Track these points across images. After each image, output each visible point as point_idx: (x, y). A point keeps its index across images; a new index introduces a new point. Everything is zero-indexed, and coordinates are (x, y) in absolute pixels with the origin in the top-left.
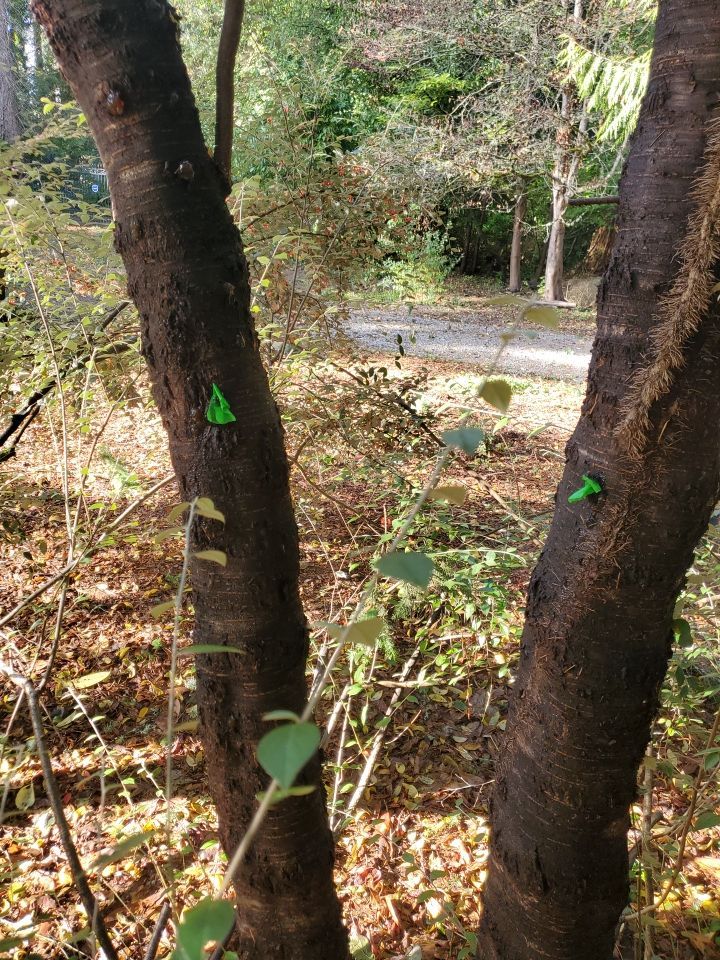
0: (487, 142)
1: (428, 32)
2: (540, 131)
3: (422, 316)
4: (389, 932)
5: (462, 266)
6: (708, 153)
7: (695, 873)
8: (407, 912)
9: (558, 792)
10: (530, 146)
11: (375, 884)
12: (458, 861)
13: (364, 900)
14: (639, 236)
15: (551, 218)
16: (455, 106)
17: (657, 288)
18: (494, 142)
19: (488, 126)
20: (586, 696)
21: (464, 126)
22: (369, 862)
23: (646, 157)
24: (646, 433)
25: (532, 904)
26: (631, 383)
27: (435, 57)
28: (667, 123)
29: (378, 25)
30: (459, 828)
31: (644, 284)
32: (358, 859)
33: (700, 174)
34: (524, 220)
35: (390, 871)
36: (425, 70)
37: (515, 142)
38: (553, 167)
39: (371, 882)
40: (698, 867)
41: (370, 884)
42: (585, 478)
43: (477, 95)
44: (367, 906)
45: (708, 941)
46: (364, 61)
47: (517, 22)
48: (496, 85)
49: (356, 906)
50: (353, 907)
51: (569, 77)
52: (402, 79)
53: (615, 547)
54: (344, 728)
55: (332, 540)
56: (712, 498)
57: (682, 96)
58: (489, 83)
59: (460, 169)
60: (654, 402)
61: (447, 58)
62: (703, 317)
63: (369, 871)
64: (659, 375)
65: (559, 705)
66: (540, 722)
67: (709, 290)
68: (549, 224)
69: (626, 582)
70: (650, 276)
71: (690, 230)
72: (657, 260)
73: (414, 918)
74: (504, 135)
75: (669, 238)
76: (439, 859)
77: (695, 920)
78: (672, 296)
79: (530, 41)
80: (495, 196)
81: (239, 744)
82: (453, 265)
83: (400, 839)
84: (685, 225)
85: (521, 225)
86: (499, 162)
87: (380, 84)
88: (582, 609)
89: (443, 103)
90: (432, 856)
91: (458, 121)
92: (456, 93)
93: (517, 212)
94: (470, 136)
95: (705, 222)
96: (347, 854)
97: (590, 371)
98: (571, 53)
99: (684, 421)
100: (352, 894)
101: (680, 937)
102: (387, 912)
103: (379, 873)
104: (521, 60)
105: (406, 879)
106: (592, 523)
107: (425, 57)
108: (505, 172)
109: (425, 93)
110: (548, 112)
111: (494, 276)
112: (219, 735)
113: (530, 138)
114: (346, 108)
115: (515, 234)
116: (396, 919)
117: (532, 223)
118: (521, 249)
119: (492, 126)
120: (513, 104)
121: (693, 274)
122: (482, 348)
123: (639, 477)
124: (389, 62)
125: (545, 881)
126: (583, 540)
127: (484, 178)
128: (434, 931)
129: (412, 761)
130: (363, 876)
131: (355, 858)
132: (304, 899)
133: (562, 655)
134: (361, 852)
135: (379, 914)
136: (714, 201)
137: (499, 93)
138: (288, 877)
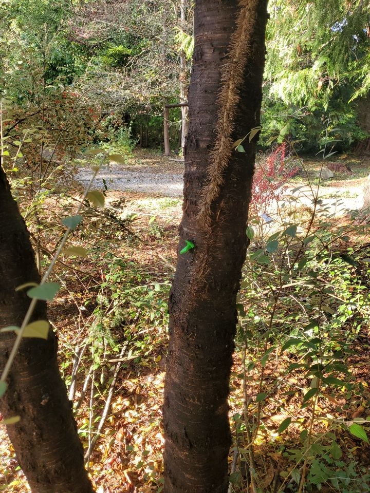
0: (146, 81)
1: (109, 24)
2: (171, 75)
3: (122, 170)
4: (127, 489)
5: (141, 144)
6: (223, 81)
7: (271, 424)
8: (135, 476)
9: (192, 397)
10: (167, 82)
11: (118, 466)
12: (160, 444)
13: (113, 476)
14: (198, 122)
15: (181, 118)
16: (128, 62)
17: (208, 147)
18: (149, 81)
19: (146, 73)
20: (199, 348)
21: (133, 73)
22: (114, 455)
23: (197, 84)
24: (211, 217)
25: (186, 455)
26: (202, 194)
27: (115, 37)
28: (204, 67)
29: (83, 19)
30: (159, 427)
31: (203, 145)
32: (108, 455)
33: (221, 91)
34: (169, 120)
35: (125, 457)
36: (110, 44)
37: (160, 80)
38: (180, 92)
39: (116, 465)
40: (272, 421)
41: (115, 467)
42: (187, 241)
43: (138, 57)
44: (114, 479)
45: (279, 456)
46: (78, 38)
47: (154, 20)
48: (147, 52)
49: (108, 480)
50: (107, 481)
51: (181, 48)
52: (99, 48)
53: (203, 273)
54: (92, 388)
55: (82, 291)
56: (245, 245)
57: (209, 55)
58: (144, 51)
59: (133, 94)
60: (212, 202)
61: (121, 38)
62: (230, 159)
63: (114, 460)
64: (213, 189)
65: (187, 355)
66: (180, 365)
67: (231, 146)
68: (181, 121)
69: (211, 289)
70: (205, 141)
71: (220, 118)
72: (207, 133)
73: (139, 478)
74: (154, 77)
75: (211, 122)
76: (150, 445)
77: (273, 447)
78: (215, 150)
79: (162, 30)
80: (153, 108)
81: (21, 407)
82: (135, 144)
83: (129, 440)
84: (217, 115)
85: (167, 122)
86: (153, 91)
87: (87, 50)
88: (193, 305)
89: (121, 61)
90: (146, 444)
91: (130, 70)
92: (127, 56)
93: (165, 115)
94: (137, 78)
95: (225, 114)
96: (102, 454)
97: (184, 190)
98: (181, 37)
99: (227, 210)
100: (106, 474)
101: (267, 457)
102: (125, 479)
103: (119, 460)
104: (158, 40)
105: (134, 459)
106: (192, 263)
107: (109, 37)
108: (156, 95)
109: (111, 55)
110: (173, 65)
111: (157, 148)
112: (9, 405)
113: (167, 78)
114: (71, 63)
115: (165, 127)
116: (130, 481)
117: (173, 121)
118: (169, 134)
119: (147, 72)
120: (156, 62)
121: (223, 139)
122: (155, 185)
123: (210, 238)
124: (91, 39)
125: (190, 443)
126: (190, 271)
127: (146, 99)
128: (150, 483)
129: (133, 399)
130: (111, 464)
131: (106, 455)
132: (69, 482)
133: (186, 330)
134: (110, 451)
135: (121, 481)
136: (228, 104)
137: (149, 56)
138: (58, 472)
